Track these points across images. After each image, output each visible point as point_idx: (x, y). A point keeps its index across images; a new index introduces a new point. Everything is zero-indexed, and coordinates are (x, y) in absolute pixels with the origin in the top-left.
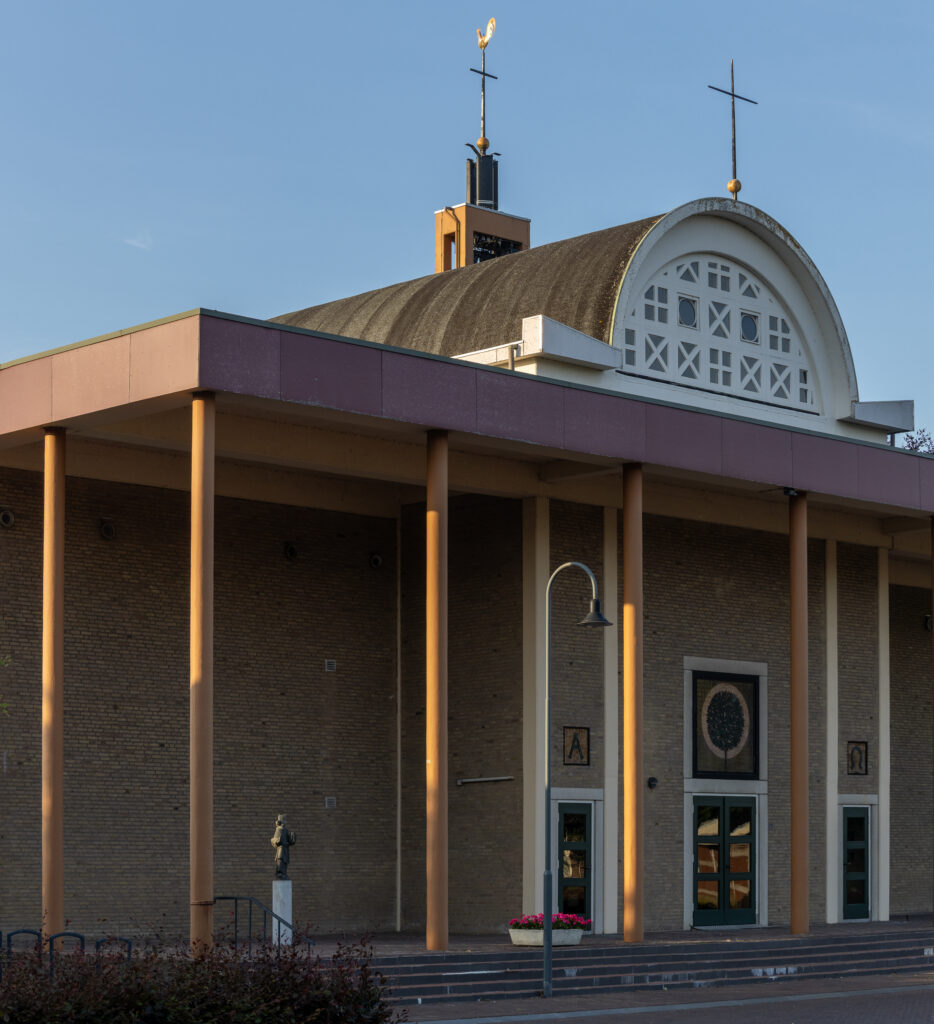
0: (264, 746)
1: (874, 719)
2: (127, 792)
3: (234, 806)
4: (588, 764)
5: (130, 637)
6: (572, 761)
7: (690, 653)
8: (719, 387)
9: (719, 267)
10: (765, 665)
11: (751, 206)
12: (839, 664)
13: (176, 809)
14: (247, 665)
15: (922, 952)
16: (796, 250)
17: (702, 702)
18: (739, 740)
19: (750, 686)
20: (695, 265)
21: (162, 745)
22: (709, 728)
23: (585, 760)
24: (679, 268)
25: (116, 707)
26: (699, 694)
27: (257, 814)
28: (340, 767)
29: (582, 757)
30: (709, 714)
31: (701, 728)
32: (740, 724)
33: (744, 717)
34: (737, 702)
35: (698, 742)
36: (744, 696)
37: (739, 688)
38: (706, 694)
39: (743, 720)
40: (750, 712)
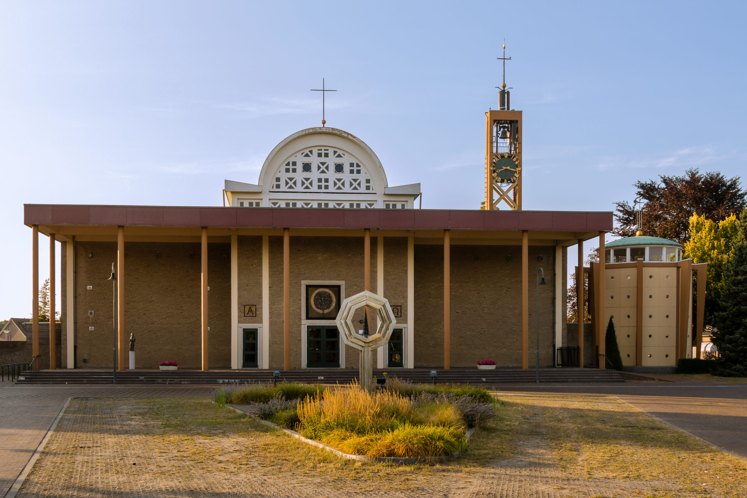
0: (181, 313)
1: (405, 297)
2: (132, 327)
3: (170, 330)
4: (256, 316)
5: (132, 284)
6: (248, 315)
7: (305, 279)
8: (323, 190)
9: (323, 150)
10: (344, 281)
11: (329, 128)
12: (385, 279)
13: (149, 331)
14: (175, 290)
15: (317, 378)
16: (354, 139)
17: (311, 295)
18: (330, 307)
19: (336, 289)
20: (311, 152)
21: (144, 314)
22: (314, 303)
23: (254, 315)
24: (302, 154)
25: (128, 304)
26: (309, 292)
27: (179, 333)
28: (211, 318)
29: (253, 314)
30: (315, 299)
31: (311, 304)
32: (331, 301)
33: (333, 299)
34: (329, 294)
35: (309, 308)
36: (333, 292)
37: (330, 290)
38: (313, 292)
39: (332, 300)
40: (336, 297)
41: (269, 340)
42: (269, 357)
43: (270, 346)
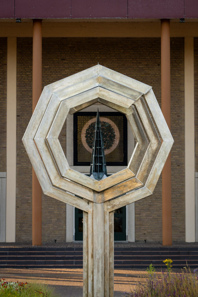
17: (82, 128)
18: (111, 146)
19: (120, 117)
22: (87, 140)
26: (79, 123)
30: (87, 133)
31: (81, 141)
32: (112, 137)
33: (116, 134)
34: (110, 126)
35: (78, 148)
36: (115, 123)
37: (111, 119)
38: (84, 123)
39: (114, 136)
40: (120, 131)
41: (17, 198)
42: (16, 223)
43: (17, 207)
